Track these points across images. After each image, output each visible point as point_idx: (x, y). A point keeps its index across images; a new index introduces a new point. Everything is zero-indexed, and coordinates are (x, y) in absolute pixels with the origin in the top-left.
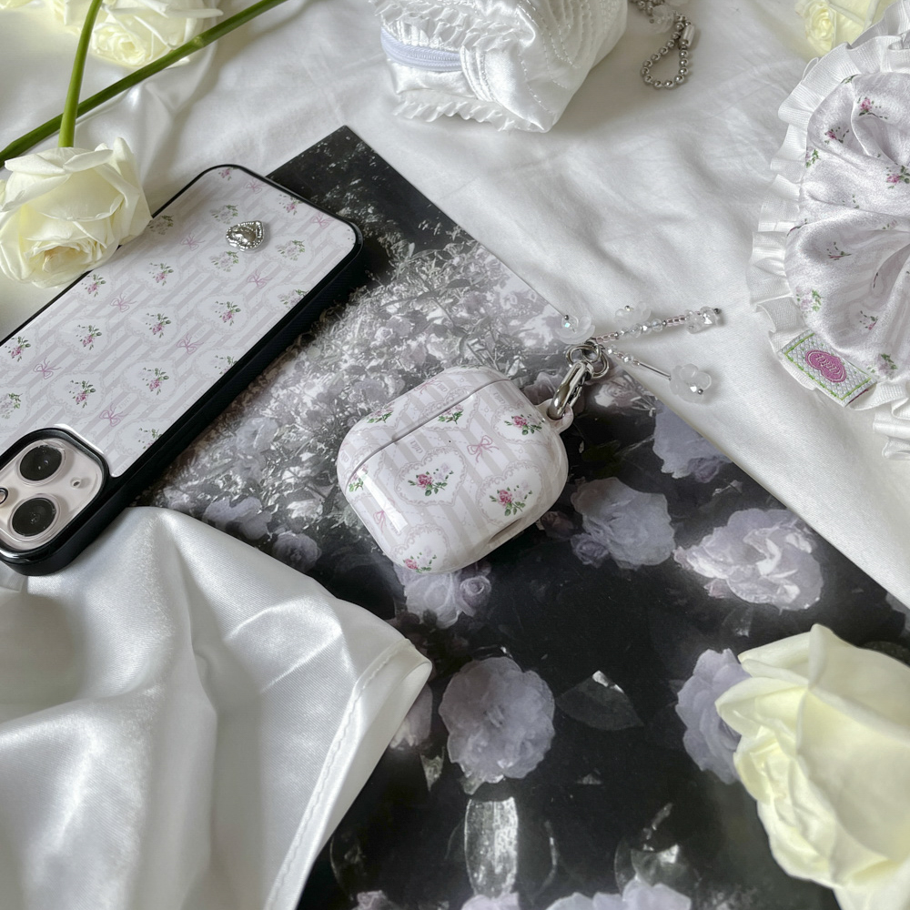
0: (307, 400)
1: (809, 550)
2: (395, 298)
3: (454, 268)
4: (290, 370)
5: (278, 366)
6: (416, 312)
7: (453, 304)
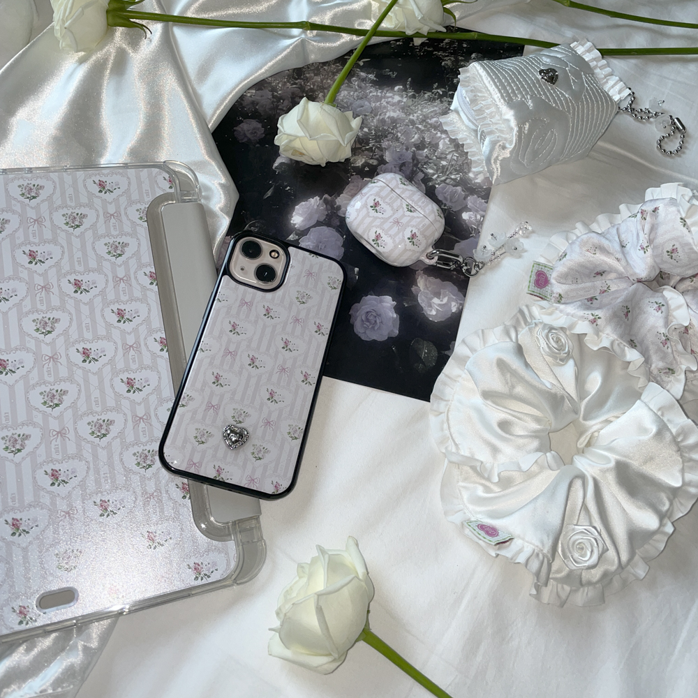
1: (453, 311)
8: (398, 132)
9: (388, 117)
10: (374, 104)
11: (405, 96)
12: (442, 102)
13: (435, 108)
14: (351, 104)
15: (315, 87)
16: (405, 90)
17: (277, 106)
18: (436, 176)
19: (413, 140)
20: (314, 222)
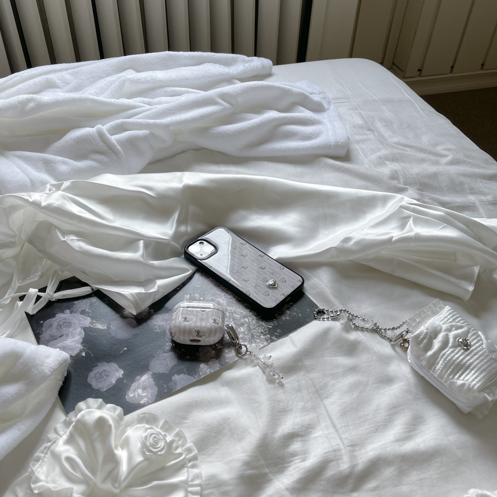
0: (219, 299)
1: (141, 402)
2: (250, 321)
3: (259, 336)
4: (229, 297)
5: (232, 294)
6: (244, 325)
7: (245, 334)
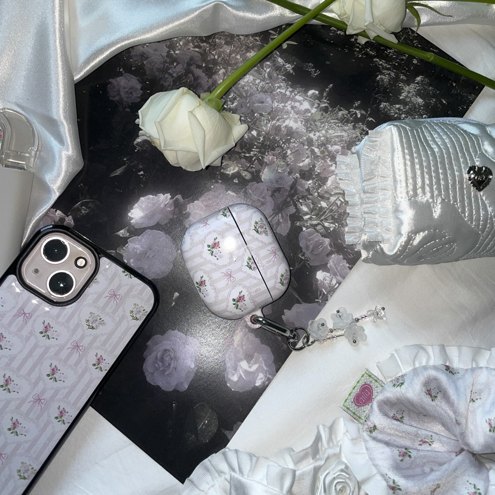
1: (257, 384)
8: (288, 148)
9: (286, 127)
10: (276, 104)
11: (316, 105)
12: (354, 128)
13: (344, 134)
14: (251, 95)
15: (220, 60)
16: (320, 98)
17: (168, 68)
18: (308, 216)
19: (301, 164)
20: (152, 223)
